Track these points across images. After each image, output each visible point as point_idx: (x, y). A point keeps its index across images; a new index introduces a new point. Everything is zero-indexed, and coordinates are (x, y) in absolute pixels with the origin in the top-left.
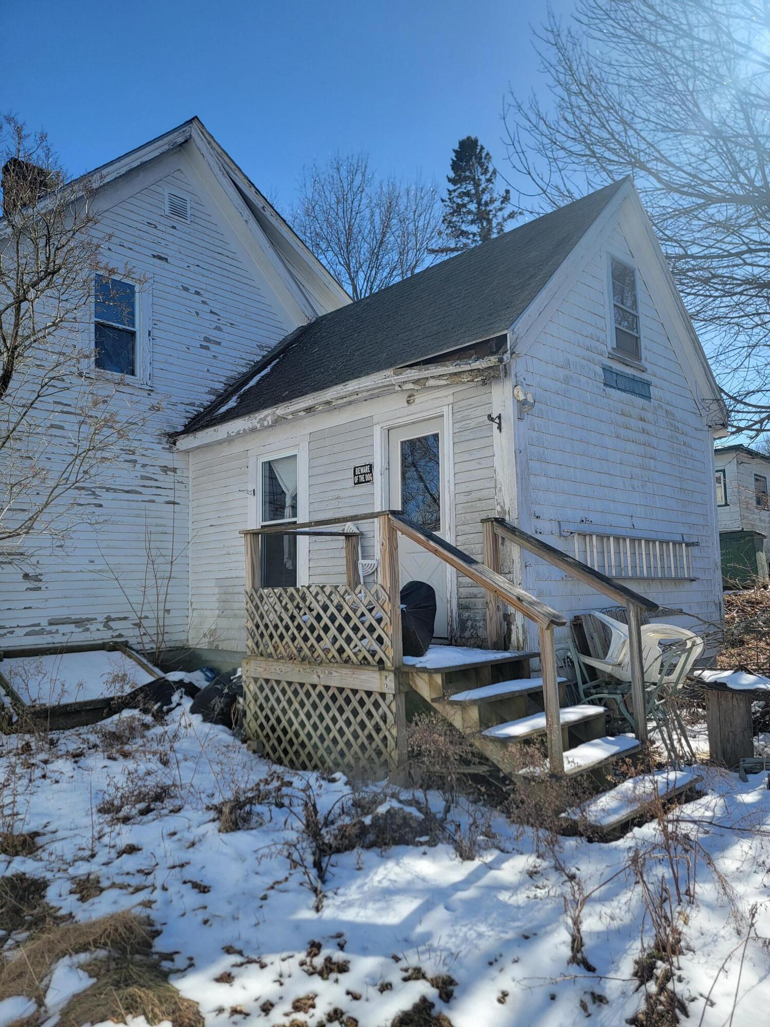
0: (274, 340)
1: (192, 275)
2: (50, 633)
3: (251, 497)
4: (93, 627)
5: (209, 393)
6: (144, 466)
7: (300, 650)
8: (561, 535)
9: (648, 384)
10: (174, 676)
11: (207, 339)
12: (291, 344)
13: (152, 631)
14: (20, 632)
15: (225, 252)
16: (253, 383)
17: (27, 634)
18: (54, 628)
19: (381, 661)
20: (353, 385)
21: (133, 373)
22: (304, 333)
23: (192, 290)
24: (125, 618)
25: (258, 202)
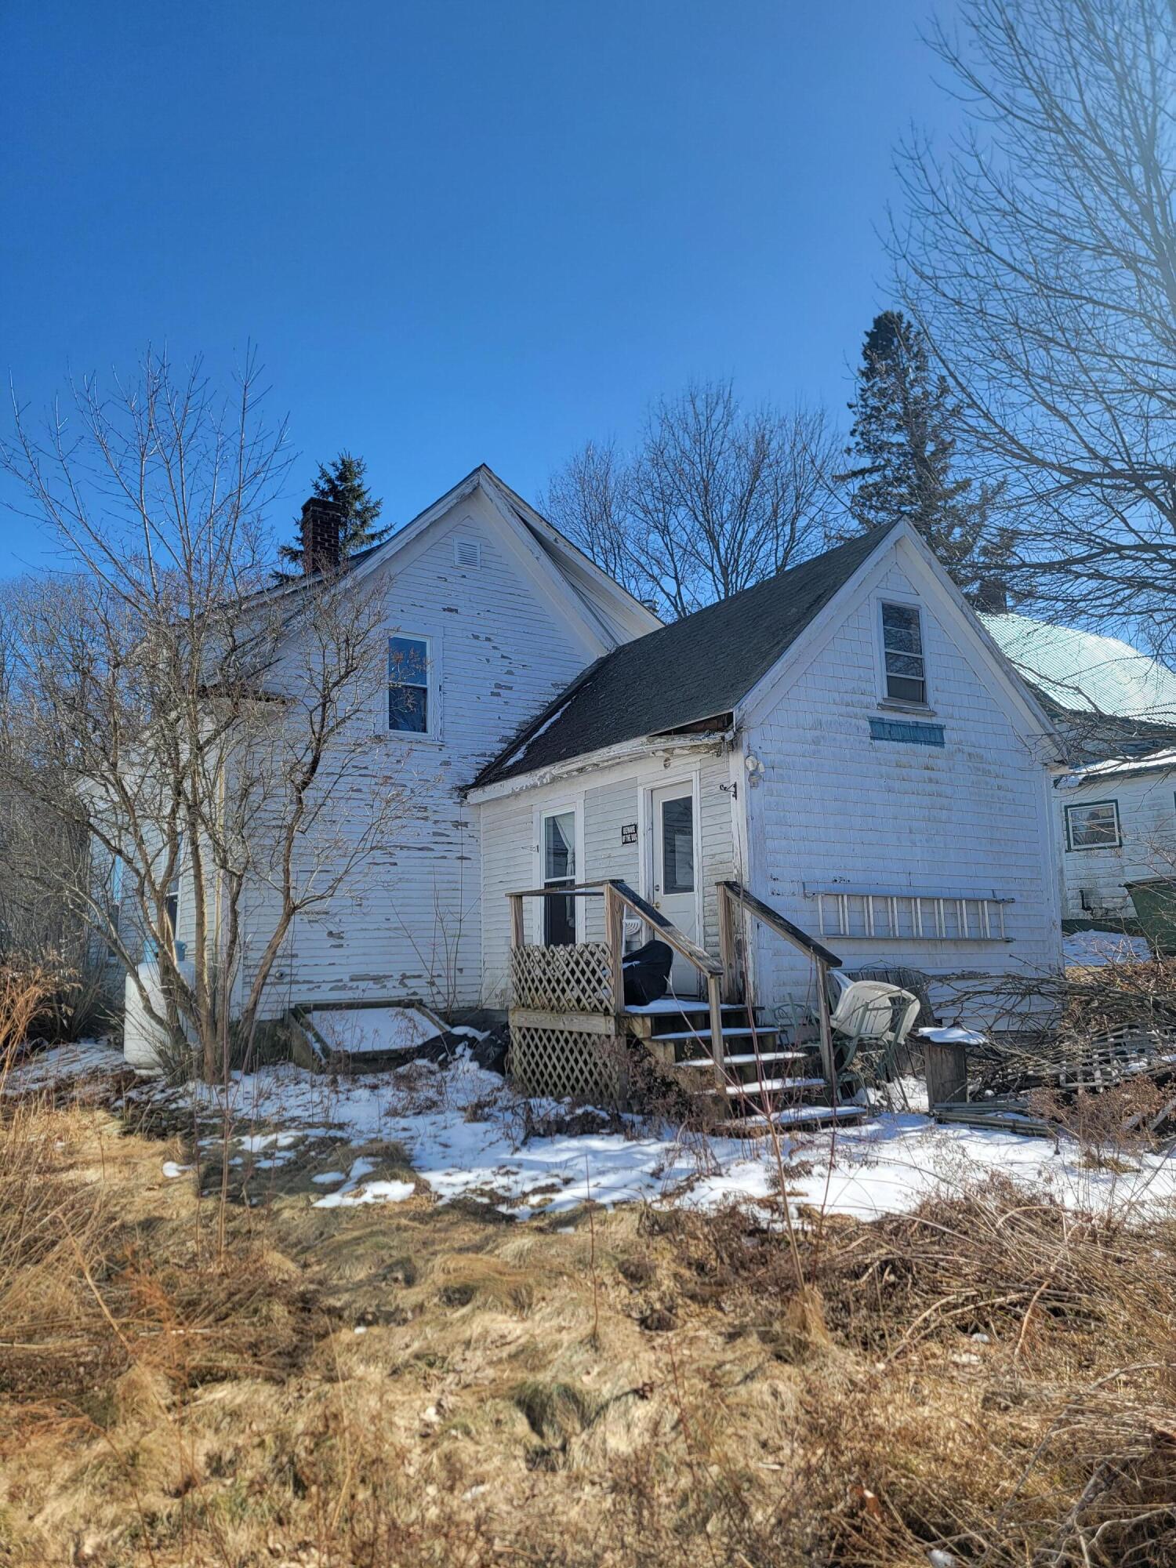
0: (569, 676)
1: (482, 622)
2: (351, 988)
3: (535, 853)
4: (389, 985)
5: (500, 741)
6: (436, 822)
7: (550, 1000)
8: (805, 896)
9: (941, 728)
10: (459, 1031)
11: (498, 686)
12: (586, 682)
13: (444, 990)
14: (326, 987)
15: (518, 592)
16: (542, 731)
17: (331, 989)
18: (355, 984)
19: (607, 1009)
20: (616, 749)
21: (424, 730)
22: (603, 664)
23: (483, 637)
24: (419, 976)
25: (549, 535)
